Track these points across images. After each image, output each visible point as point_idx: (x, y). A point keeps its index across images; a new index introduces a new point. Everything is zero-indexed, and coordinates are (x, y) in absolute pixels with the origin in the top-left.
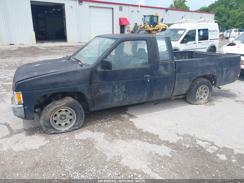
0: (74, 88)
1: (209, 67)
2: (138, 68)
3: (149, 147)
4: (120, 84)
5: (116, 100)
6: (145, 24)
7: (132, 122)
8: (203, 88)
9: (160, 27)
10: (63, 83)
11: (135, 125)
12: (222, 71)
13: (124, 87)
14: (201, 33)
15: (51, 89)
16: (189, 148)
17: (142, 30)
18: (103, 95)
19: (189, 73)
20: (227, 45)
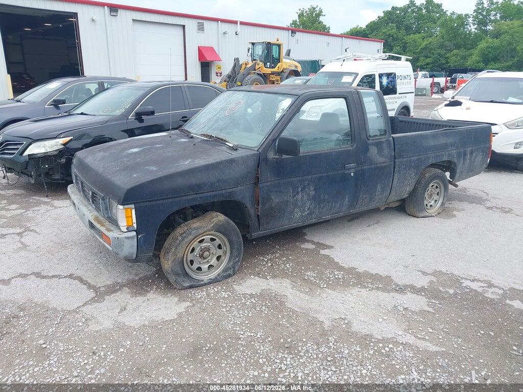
0: (230, 193)
1: (444, 147)
2: (335, 150)
3: (388, 299)
4: (306, 183)
5: (298, 214)
6: (255, 60)
7: (328, 257)
8: (434, 187)
9: (285, 67)
10: (212, 184)
11: (335, 261)
12: (465, 155)
13: (312, 188)
14: (385, 81)
15: (190, 197)
16: (456, 294)
17: (249, 74)
18: (276, 205)
19: (416, 158)
20: (446, 105)
